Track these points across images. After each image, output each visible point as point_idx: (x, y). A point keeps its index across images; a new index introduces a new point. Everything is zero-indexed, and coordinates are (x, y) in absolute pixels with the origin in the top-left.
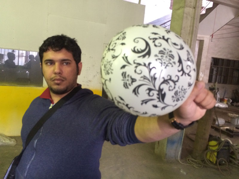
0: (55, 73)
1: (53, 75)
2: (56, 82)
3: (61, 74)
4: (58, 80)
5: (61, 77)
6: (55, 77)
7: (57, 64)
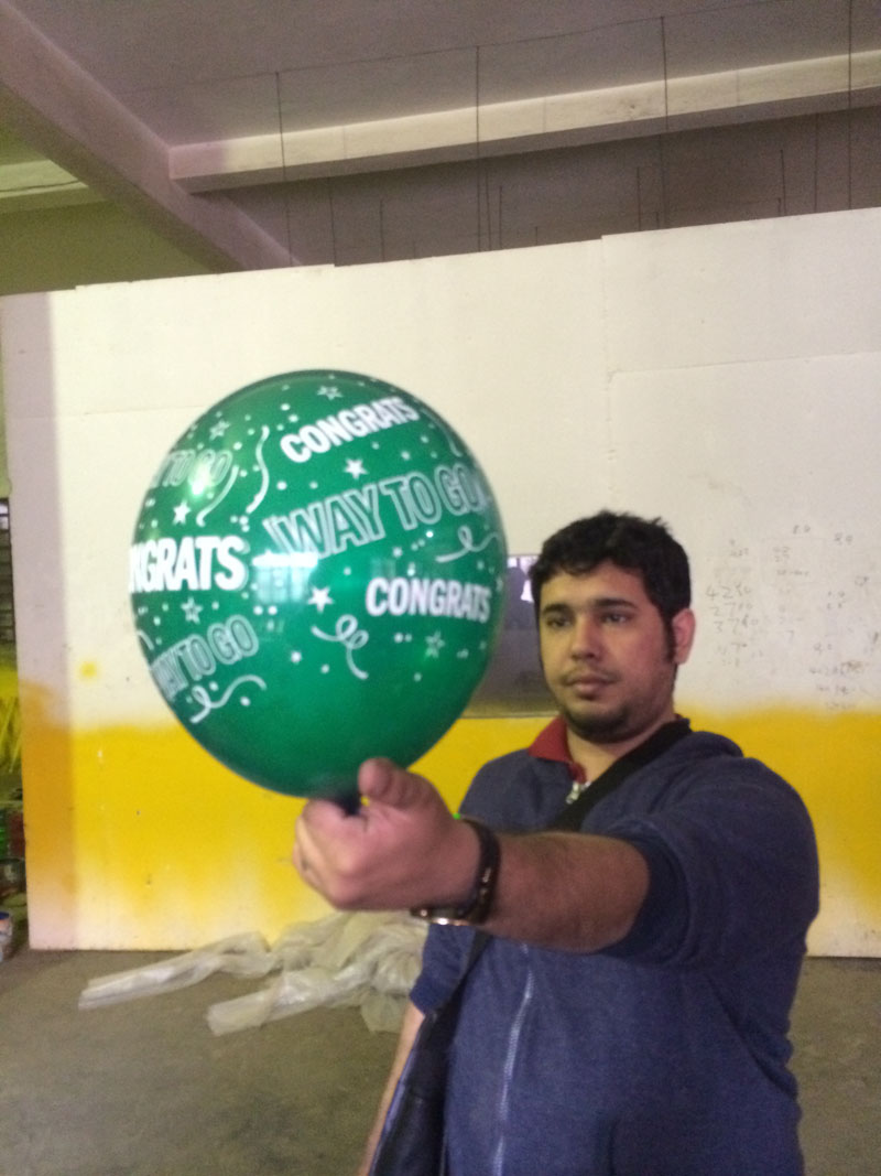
0: (575, 657)
1: (569, 665)
2: (581, 688)
3: (599, 659)
4: (586, 681)
5: (596, 669)
6: (576, 669)
7: (582, 620)
